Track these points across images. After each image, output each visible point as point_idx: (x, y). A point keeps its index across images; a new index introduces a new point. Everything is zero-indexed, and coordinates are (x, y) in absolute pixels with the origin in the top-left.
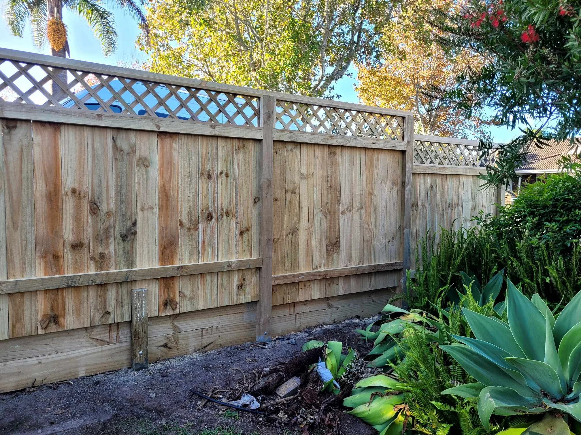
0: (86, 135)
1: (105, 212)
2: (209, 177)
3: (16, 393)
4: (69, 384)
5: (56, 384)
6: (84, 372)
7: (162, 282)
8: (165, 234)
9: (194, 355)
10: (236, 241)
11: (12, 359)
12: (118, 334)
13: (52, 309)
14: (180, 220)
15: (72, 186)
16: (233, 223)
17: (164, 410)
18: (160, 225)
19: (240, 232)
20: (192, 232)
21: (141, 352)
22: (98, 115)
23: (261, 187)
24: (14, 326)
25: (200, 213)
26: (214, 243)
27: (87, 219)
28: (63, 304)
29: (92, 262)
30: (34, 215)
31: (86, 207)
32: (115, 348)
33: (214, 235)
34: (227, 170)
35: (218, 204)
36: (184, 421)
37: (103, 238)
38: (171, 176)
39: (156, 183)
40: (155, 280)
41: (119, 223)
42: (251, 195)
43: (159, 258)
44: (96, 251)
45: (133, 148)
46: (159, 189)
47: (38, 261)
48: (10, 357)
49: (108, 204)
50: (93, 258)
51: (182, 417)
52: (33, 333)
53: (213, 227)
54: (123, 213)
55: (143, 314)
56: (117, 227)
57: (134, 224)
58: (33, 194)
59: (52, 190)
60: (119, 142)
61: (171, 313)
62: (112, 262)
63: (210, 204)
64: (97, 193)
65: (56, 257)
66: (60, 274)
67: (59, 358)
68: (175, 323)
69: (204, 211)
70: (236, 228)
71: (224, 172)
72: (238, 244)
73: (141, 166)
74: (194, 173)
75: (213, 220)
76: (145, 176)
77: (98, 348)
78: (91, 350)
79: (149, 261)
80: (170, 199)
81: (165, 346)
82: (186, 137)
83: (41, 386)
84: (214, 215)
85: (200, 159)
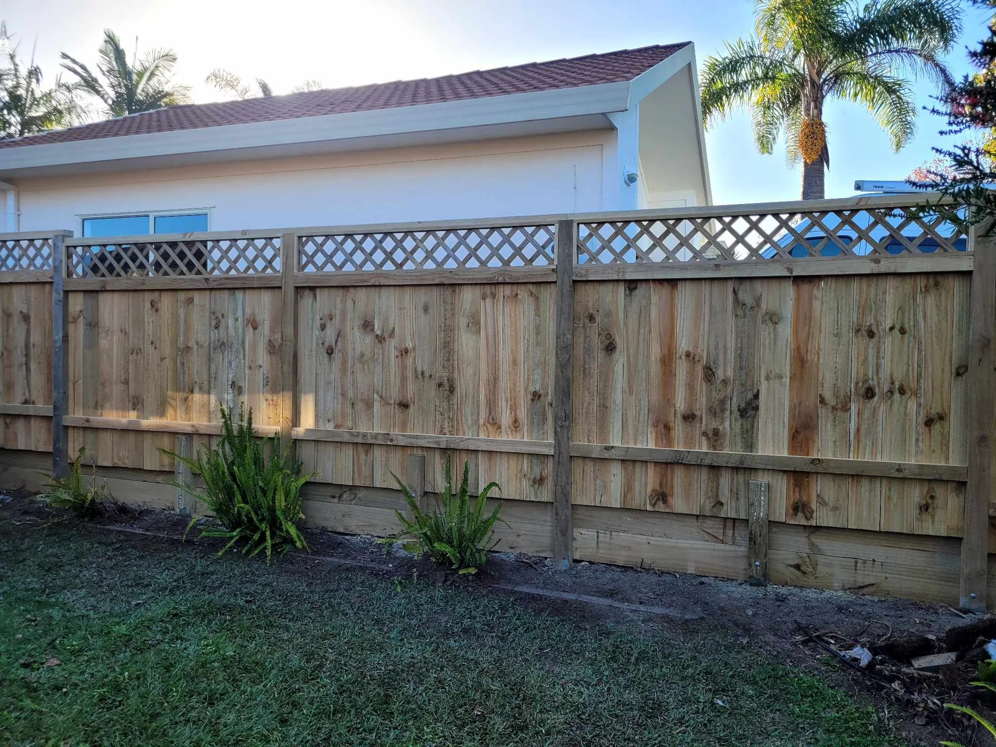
0: (703, 289)
1: (721, 379)
2: (871, 334)
3: (625, 568)
4: (676, 576)
5: (663, 573)
6: (693, 569)
7: (792, 478)
8: (797, 412)
9: (840, 593)
10: (917, 433)
11: (624, 531)
12: (734, 533)
13: (661, 485)
14: (820, 396)
15: (686, 349)
16: (912, 406)
17: (752, 629)
18: (791, 401)
19: (925, 419)
20: (839, 413)
21: (757, 563)
22: (716, 265)
23: (968, 348)
24: (625, 496)
25: (852, 387)
26: (876, 433)
27: (701, 387)
28: (672, 480)
29: (704, 438)
30: (648, 378)
31: (700, 374)
32: (730, 551)
33: (877, 421)
34: (903, 324)
35: (885, 374)
36: (768, 648)
37: (718, 411)
38: (809, 334)
39: (787, 345)
40: (781, 474)
41: (738, 394)
42: (951, 362)
43: (789, 444)
44: (709, 426)
45: (758, 301)
46: (791, 352)
47: (650, 430)
48: (623, 529)
49: (725, 370)
50: (705, 434)
51: (767, 644)
52: (643, 509)
53: (874, 409)
54: (743, 382)
55: (762, 514)
56: (735, 399)
57: (756, 396)
58: (648, 357)
59: (666, 352)
60: (741, 295)
61: (804, 522)
62: (727, 442)
63: (870, 374)
64: (712, 358)
65: (667, 428)
66: (670, 447)
67: (667, 544)
68: (813, 540)
69: (861, 384)
70: (918, 413)
71: (898, 327)
72: (921, 438)
73: (769, 322)
74: (845, 330)
75: (876, 399)
76: (772, 336)
77: (711, 545)
78: (701, 544)
79: (774, 446)
80: (807, 365)
81: (797, 567)
82: (834, 280)
83: (649, 569)
84: (877, 390)
85: (856, 309)
